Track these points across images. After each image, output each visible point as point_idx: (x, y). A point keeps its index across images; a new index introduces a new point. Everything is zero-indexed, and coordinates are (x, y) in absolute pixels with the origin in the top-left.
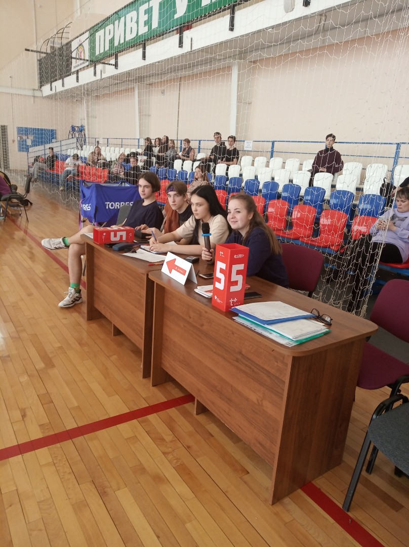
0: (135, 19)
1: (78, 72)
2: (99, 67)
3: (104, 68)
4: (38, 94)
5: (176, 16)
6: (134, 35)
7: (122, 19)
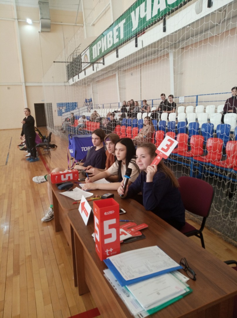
0: (111, 36)
1: (85, 69)
2: (95, 65)
3: (98, 65)
4: (67, 84)
5: (133, 30)
6: (111, 44)
7: (105, 37)
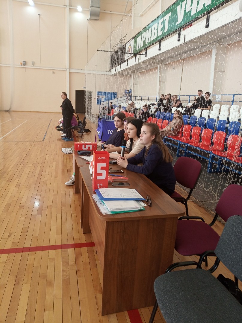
0: (156, 28)
1: (128, 60)
2: (138, 56)
3: (140, 57)
4: (109, 73)
5: (177, 23)
6: (156, 36)
7: (150, 29)
